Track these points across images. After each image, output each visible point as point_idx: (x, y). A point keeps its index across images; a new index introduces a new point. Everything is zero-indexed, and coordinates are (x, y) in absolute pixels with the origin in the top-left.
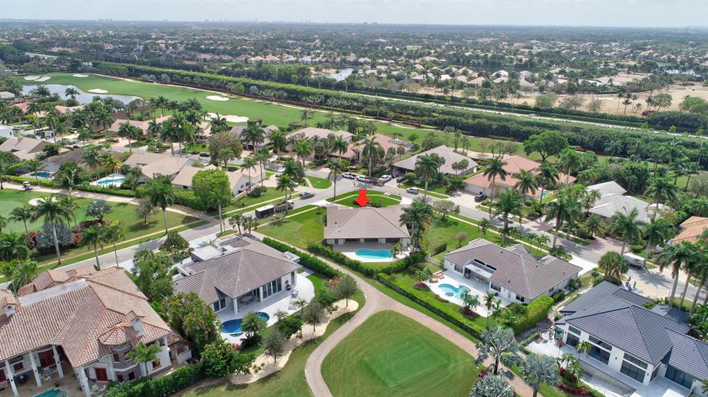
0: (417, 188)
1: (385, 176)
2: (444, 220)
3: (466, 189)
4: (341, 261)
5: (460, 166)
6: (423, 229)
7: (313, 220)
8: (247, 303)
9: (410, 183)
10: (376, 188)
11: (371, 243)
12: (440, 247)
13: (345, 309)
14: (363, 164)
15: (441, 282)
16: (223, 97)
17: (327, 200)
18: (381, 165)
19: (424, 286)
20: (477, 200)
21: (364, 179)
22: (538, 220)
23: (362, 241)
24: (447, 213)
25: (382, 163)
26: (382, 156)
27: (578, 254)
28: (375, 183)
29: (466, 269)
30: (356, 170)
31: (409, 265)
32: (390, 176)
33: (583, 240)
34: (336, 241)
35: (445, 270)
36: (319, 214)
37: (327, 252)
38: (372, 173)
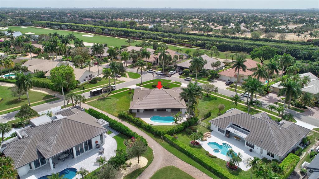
0: (190, 78)
1: (172, 71)
2: (208, 96)
3: (220, 78)
4: (139, 125)
5: (216, 65)
6: (196, 103)
7: (126, 97)
8: (63, 160)
9: (187, 75)
10: (167, 78)
11: (161, 112)
12: (207, 114)
13: (137, 165)
14: (159, 65)
15: (209, 140)
16: (91, 35)
17: (136, 85)
18: (169, 66)
19: (198, 144)
20: (227, 84)
21: (159, 73)
22: (267, 96)
23: (155, 110)
24: (210, 92)
25: (171, 64)
26: (170, 60)
27: (299, 119)
28: (166, 75)
29: (227, 130)
30: (155, 69)
31: (186, 128)
32: (175, 72)
33: (299, 109)
34: (138, 110)
35: (211, 131)
36: (130, 93)
37: (131, 118)
38: (164, 70)
